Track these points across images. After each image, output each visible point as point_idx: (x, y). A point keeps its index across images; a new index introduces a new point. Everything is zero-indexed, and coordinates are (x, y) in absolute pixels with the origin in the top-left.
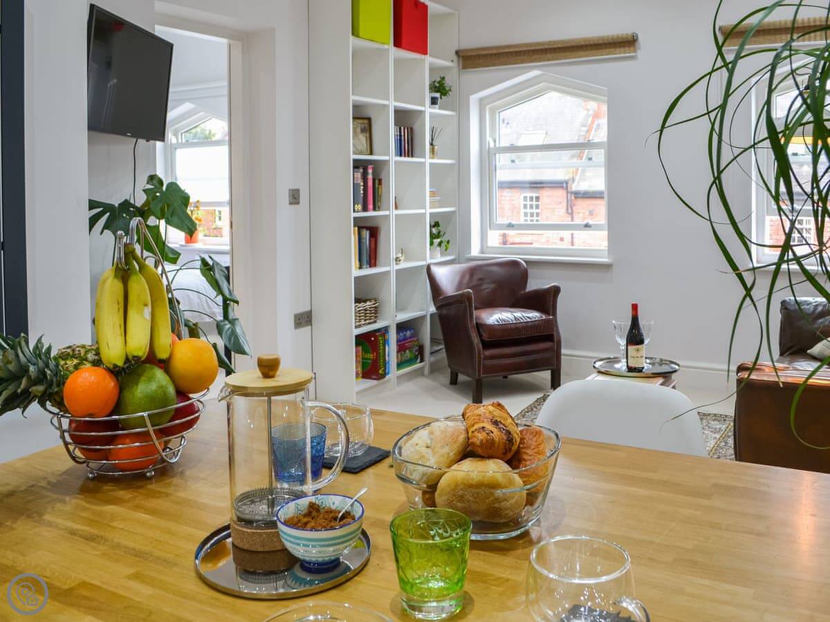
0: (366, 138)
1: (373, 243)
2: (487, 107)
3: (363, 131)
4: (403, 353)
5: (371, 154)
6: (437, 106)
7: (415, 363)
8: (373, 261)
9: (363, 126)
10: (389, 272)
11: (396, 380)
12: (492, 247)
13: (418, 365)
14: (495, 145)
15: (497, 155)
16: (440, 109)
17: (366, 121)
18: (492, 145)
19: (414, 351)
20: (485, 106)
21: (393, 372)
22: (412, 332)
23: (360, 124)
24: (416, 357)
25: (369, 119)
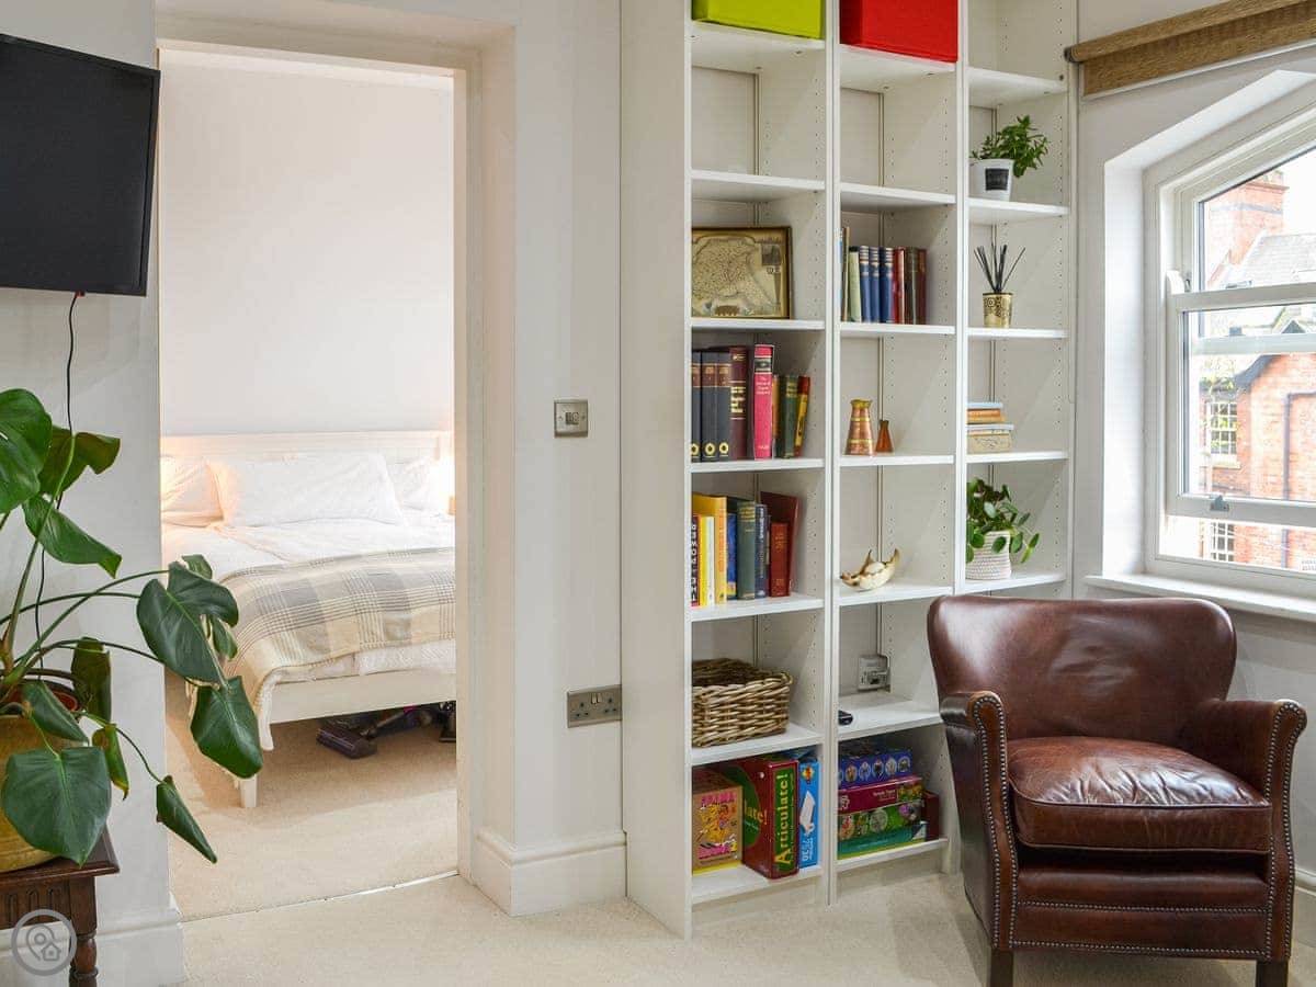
0: (777, 276)
1: (780, 537)
2: (1165, 191)
3: (768, 259)
4: (862, 814)
5: (789, 315)
6: (1006, 194)
7: (910, 841)
8: (780, 582)
9: (768, 247)
10: (818, 613)
11: (834, 879)
12: (1173, 560)
13: (919, 846)
14: (1187, 291)
15: (1193, 318)
16: (1012, 199)
17: (778, 236)
18: (1178, 288)
19: (903, 811)
20: (1157, 187)
21: (827, 862)
22: (906, 760)
23: (762, 242)
24: (913, 827)
25: (786, 231)
